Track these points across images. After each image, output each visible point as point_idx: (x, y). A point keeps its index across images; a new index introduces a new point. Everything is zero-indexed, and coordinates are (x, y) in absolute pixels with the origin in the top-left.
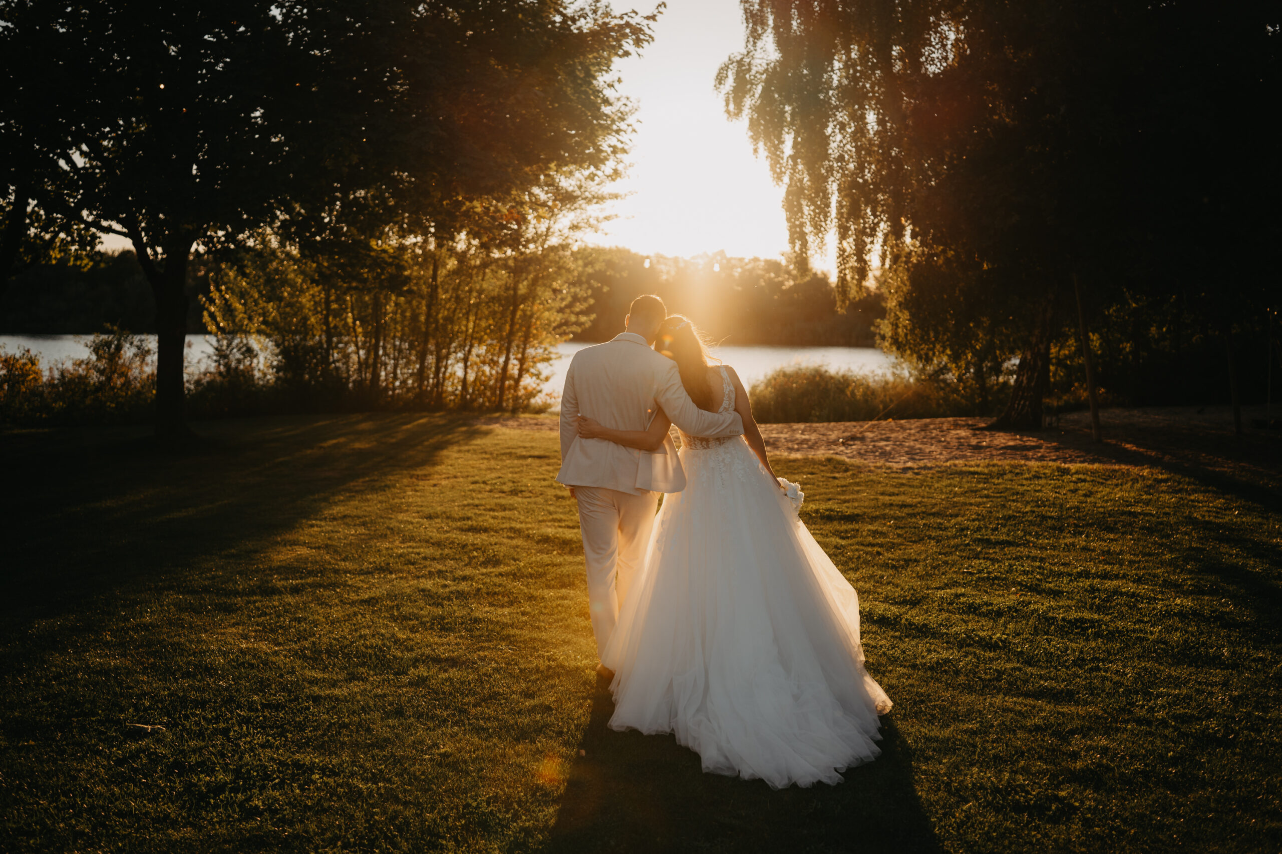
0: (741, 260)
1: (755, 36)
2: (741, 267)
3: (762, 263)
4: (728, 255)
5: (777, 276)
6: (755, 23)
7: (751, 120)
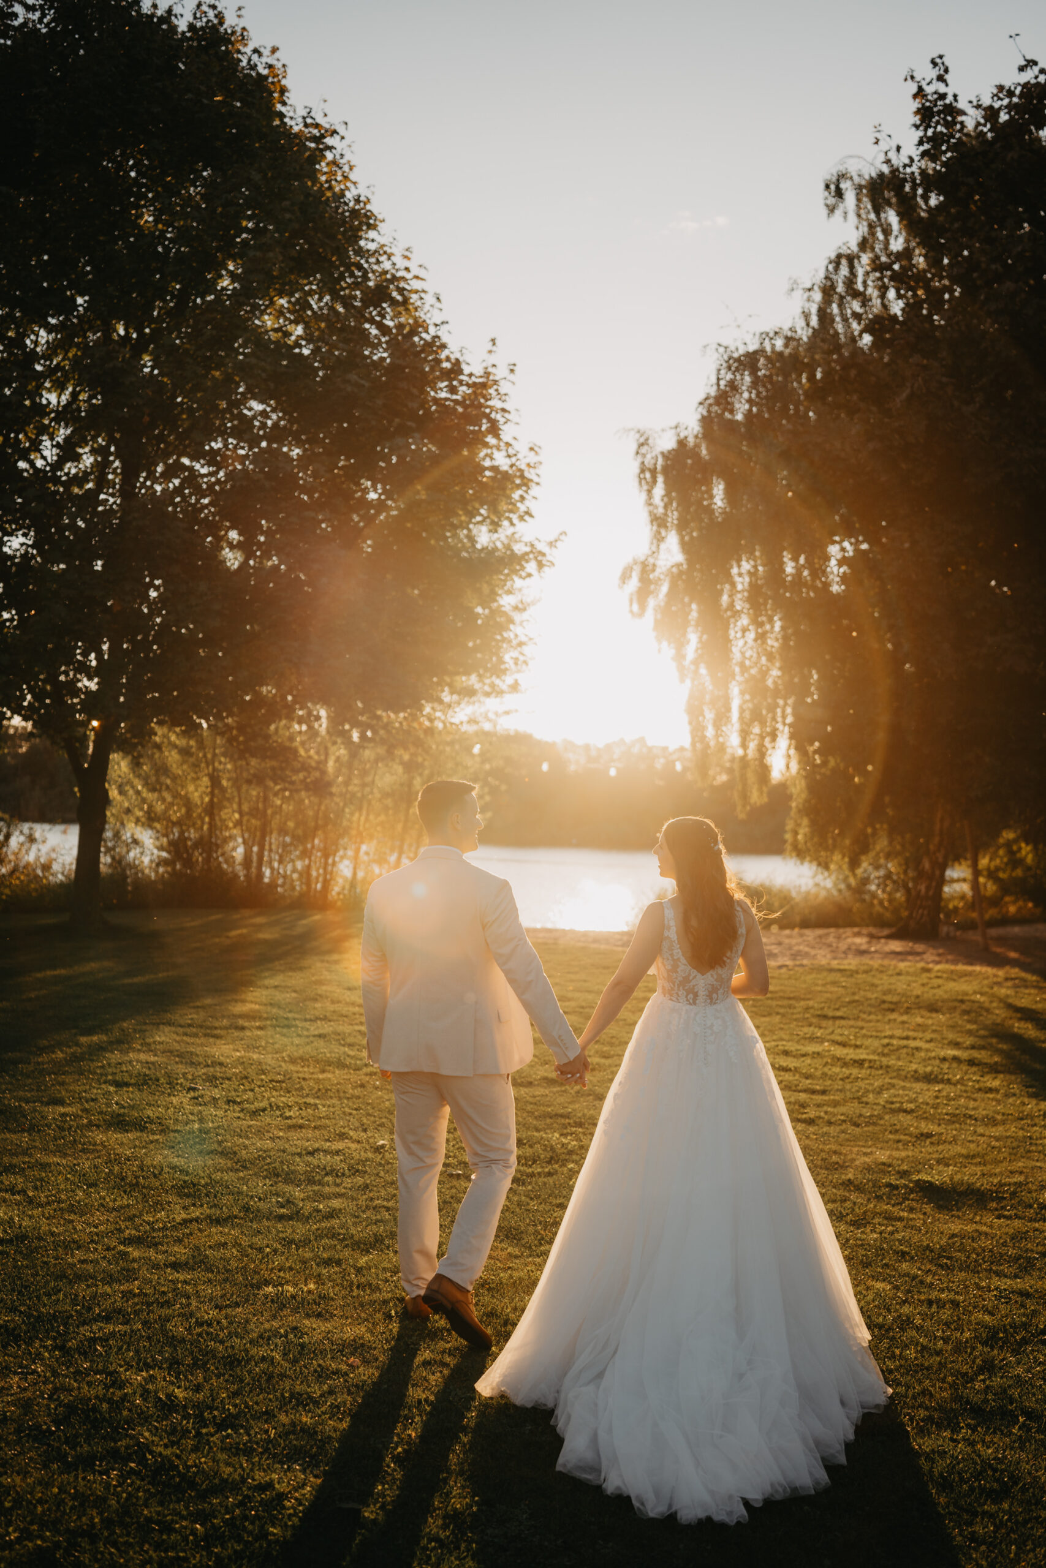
0: (665, 749)
1: (659, 539)
4: (650, 743)
6: (659, 526)
7: (656, 621)
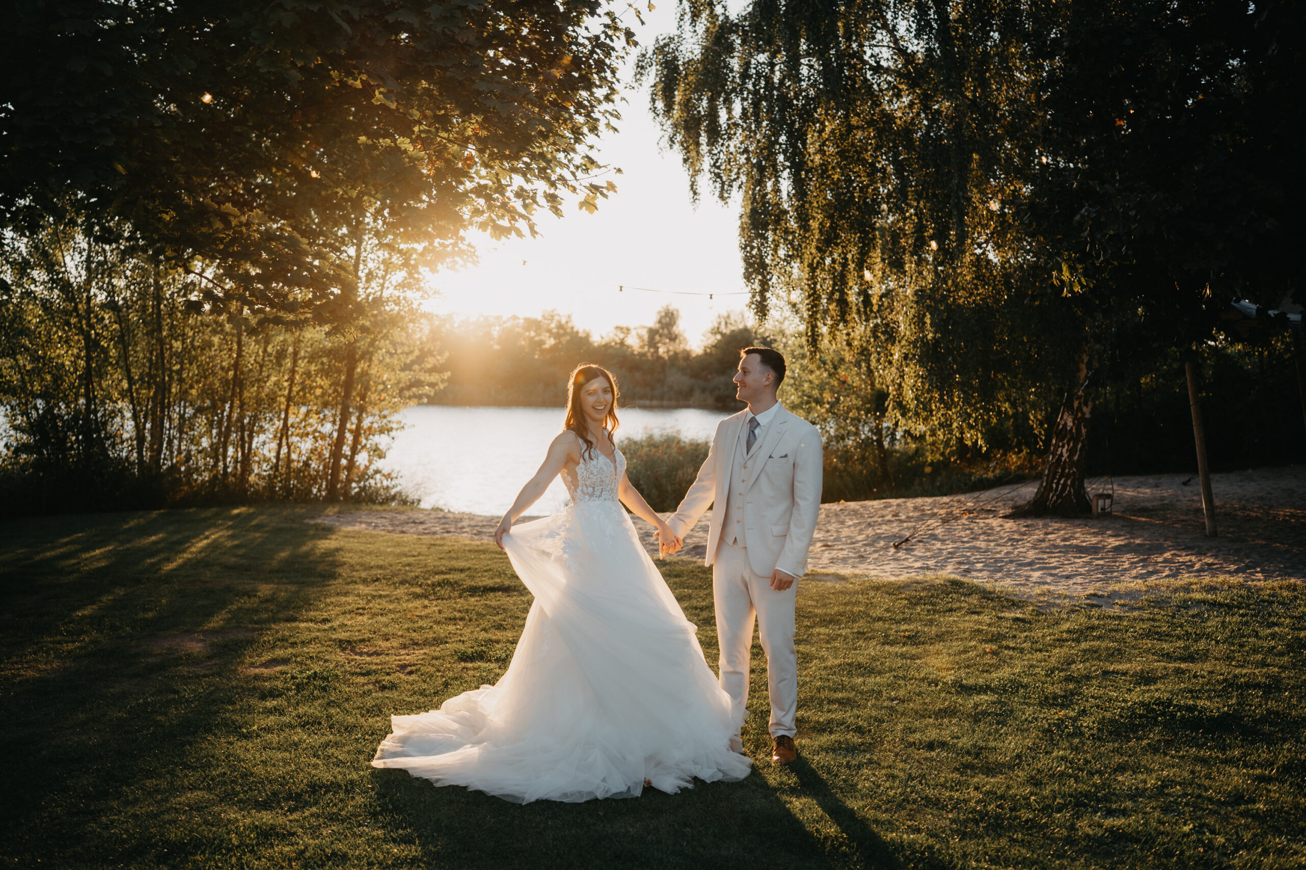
0: (499, 318)
2: (500, 326)
3: (522, 321)
5: (538, 335)
